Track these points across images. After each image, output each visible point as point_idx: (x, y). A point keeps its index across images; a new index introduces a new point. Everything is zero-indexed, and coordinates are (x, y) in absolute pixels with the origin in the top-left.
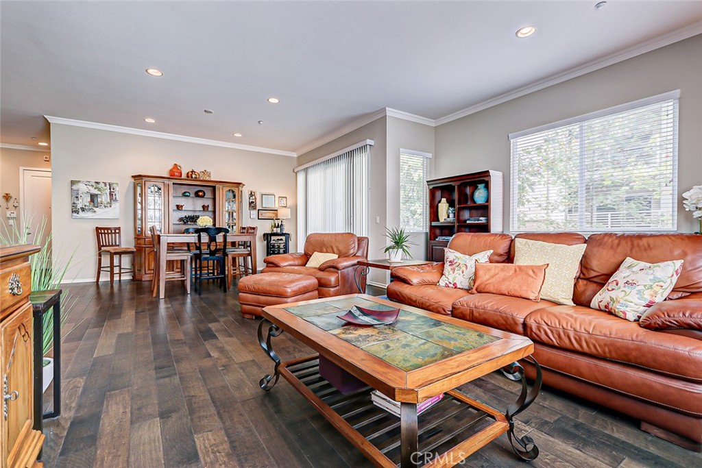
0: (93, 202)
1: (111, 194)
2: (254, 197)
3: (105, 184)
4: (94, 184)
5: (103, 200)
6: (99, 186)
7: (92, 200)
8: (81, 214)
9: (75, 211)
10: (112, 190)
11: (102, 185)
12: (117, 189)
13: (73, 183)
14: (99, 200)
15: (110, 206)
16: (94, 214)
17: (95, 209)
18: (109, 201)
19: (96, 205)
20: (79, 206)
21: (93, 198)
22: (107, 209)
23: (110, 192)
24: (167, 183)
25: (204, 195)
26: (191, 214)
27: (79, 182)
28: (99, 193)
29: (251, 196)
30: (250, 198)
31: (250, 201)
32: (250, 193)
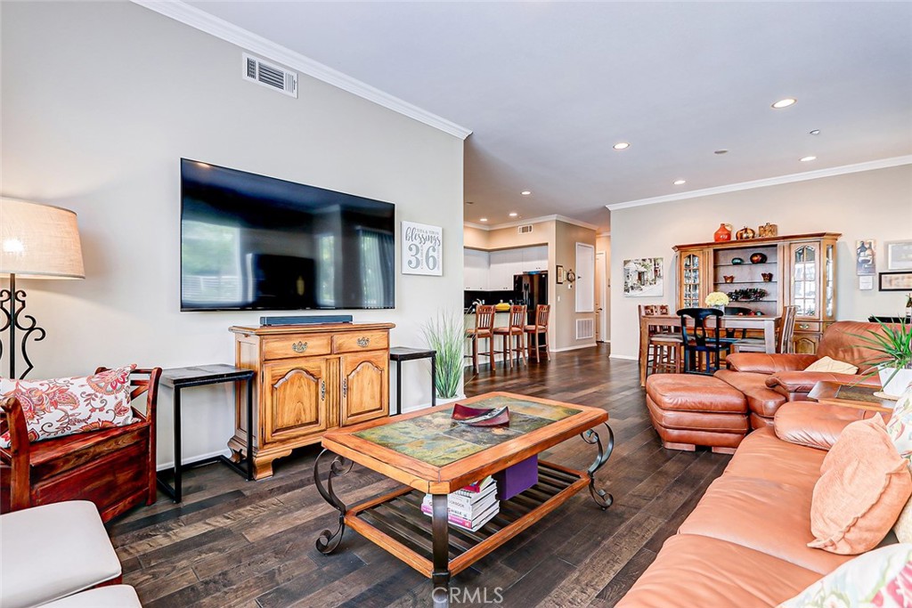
0: (641, 280)
1: (656, 271)
2: (868, 252)
3: (651, 260)
4: (641, 262)
5: (649, 277)
6: (646, 263)
7: (640, 278)
8: (631, 293)
9: (627, 290)
10: (657, 266)
11: (648, 261)
12: (661, 264)
13: (626, 262)
14: (646, 277)
15: (655, 283)
16: (641, 292)
17: (642, 287)
18: (654, 278)
19: (643, 283)
20: (630, 285)
21: (640, 275)
22: (652, 286)
23: (655, 268)
24: (706, 250)
25: (763, 259)
26: (745, 287)
27: (629, 261)
28: (646, 270)
29: (861, 251)
30: (859, 254)
31: (861, 259)
32: (859, 245)
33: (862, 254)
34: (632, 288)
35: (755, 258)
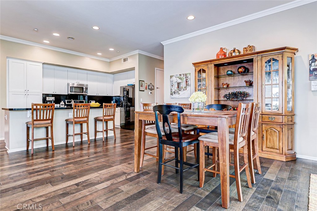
0: (179, 88)
1: (186, 82)
3: (184, 75)
4: (179, 76)
5: (183, 86)
6: (181, 77)
7: (178, 87)
8: (174, 96)
9: (172, 94)
10: (187, 79)
12: (189, 77)
13: (171, 77)
14: (181, 86)
15: (186, 89)
16: (179, 95)
17: (180, 92)
18: (185, 86)
19: (180, 90)
20: (173, 91)
21: (179, 84)
22: (185, 91)
23: (186, 80)
24: (210, 66)
25: (246, 71)
26: (235, 91)
27: (173, 76)
28: (181, 81)
29: (312, 62)
30: (310, 65)
31: (312, 68)
32: (310, 58)
33: (313, 64)
34: (175, 93)
35: (240, 70)
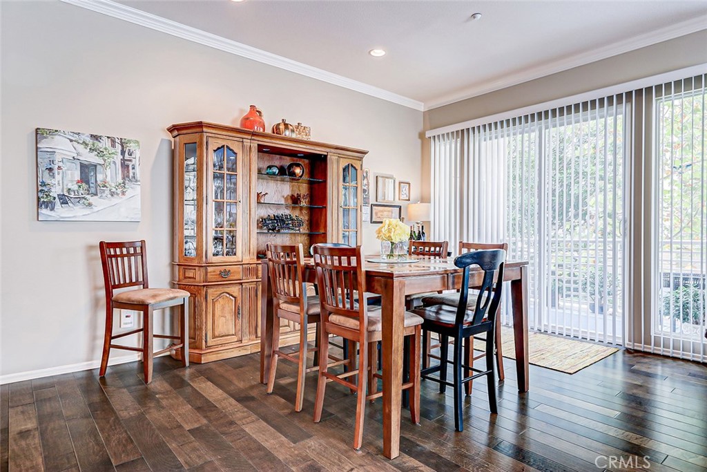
0: (87, 182)
1: (125, 166)
2: (366, 181)
3: (113, 142)
4: (88, 140)
5: (108, 179)
6: (100, 145)
7: (84, 179)
8: (61, 211)
9: (43, 201)
10: (127, 157)
11: (105, 144)
12: (137, 154)
13: (40, 134)
14: (100, 177)
15: (123, 193)
16: (87, 211)
17: (92, 199)
18: (120, 181)
19: (93, 190)
20: (55, 191)
21: (87, 170)
22: (115, 200)
23: (123, 160)
24: (248, 143)
27: (53, 132)
28: (100, 161)
34: (64, 199)
